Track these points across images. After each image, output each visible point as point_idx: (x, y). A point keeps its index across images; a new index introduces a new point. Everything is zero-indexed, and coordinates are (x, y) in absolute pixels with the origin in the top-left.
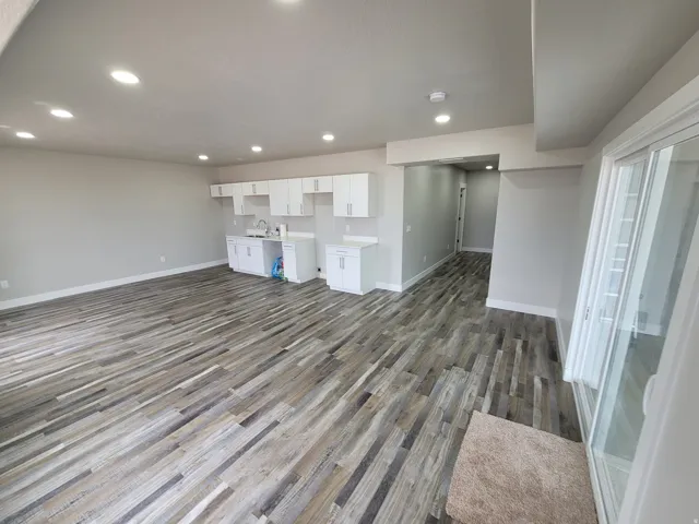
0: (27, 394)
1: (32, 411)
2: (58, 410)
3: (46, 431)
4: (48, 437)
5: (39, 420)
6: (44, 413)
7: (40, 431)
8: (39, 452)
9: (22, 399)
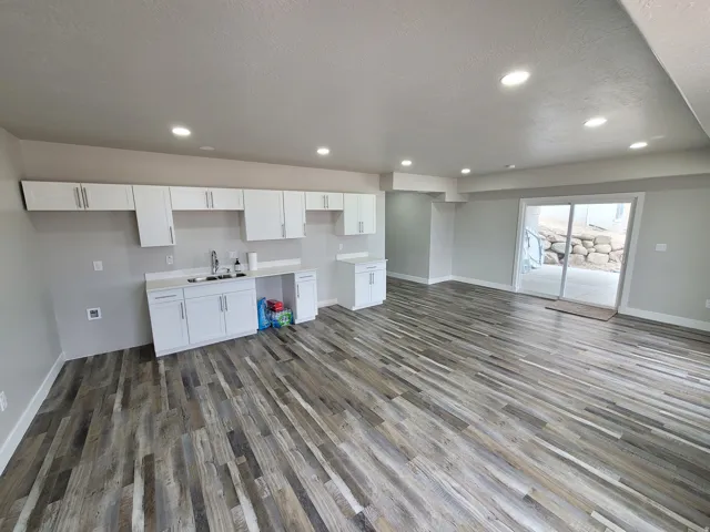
0: (632, 469)
1: (650, 448)
2: (634, 429)
3: (660, 426)
4: (663, 422)
5: (655, 436)
6: (646, 437)
7: (663, 429)
8: (677, 420)
9: (644, 468)
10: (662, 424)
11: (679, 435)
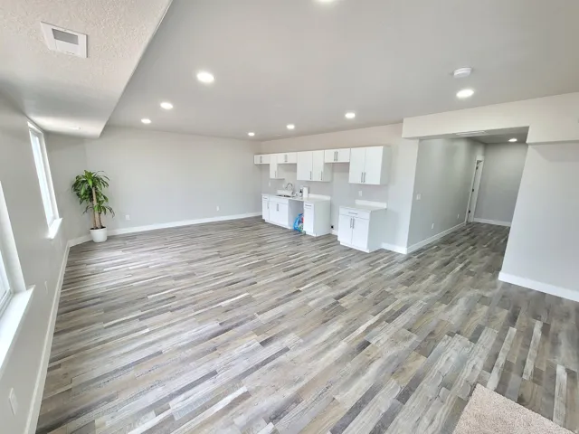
1: (134, 303)
2: (148, 305)
3: (141, 318)
6: (140, 306)
7: (137, 317)
10: (140, 320)
11: (129, 320)
